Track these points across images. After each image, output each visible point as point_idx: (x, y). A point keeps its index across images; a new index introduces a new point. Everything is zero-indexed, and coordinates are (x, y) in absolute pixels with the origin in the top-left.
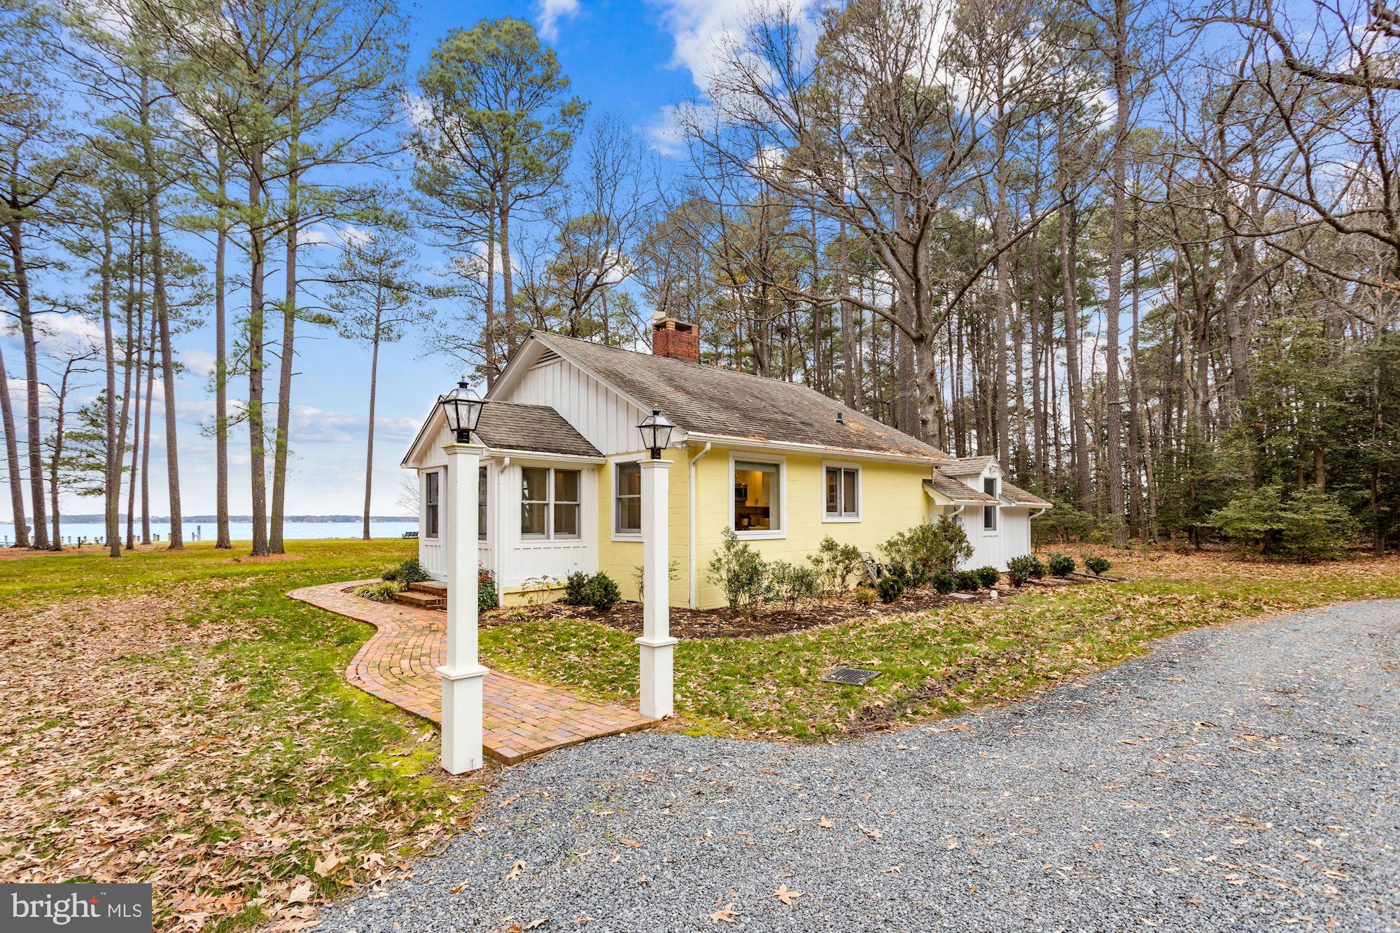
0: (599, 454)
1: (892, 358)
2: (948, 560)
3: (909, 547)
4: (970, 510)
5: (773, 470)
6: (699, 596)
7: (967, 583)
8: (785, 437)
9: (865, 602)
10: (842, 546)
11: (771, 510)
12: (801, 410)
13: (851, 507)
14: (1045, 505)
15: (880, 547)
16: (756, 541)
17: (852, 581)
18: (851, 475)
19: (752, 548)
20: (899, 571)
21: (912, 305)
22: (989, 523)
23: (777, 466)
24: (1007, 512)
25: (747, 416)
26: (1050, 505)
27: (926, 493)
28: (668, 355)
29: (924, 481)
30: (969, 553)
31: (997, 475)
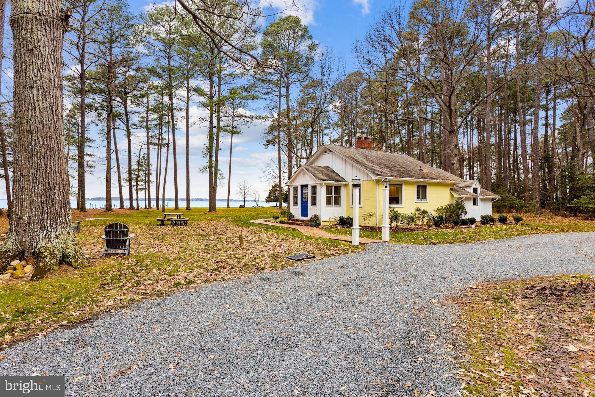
0: (346, 181)
1: (440, 131)
2: (458, 215)
3: (444, 211)
4: (467, 199)
5: (400, 186)
6: (379, 223)
7: (465, 223)
8: (404, 177)
9: (429, 226)
10: (422, 210)
11: (399, 199)
12: (407, 166)
13: (425, 198)
14: (497, 197)
15: (434, 211)
16: (396, 207)
17: (425, 221)
18: (425, 188)
19: (395, 210)
20: (441, 218)
21: (448, 118)
22: (475, 203)
23: (401, 185)
24: (482, 200)
25: (392, 170)
26: (500, 197)
27: (451, 193)
28: (362, 148)
29: (451, 189)
30: (466, 213)
31: (479, 187)
